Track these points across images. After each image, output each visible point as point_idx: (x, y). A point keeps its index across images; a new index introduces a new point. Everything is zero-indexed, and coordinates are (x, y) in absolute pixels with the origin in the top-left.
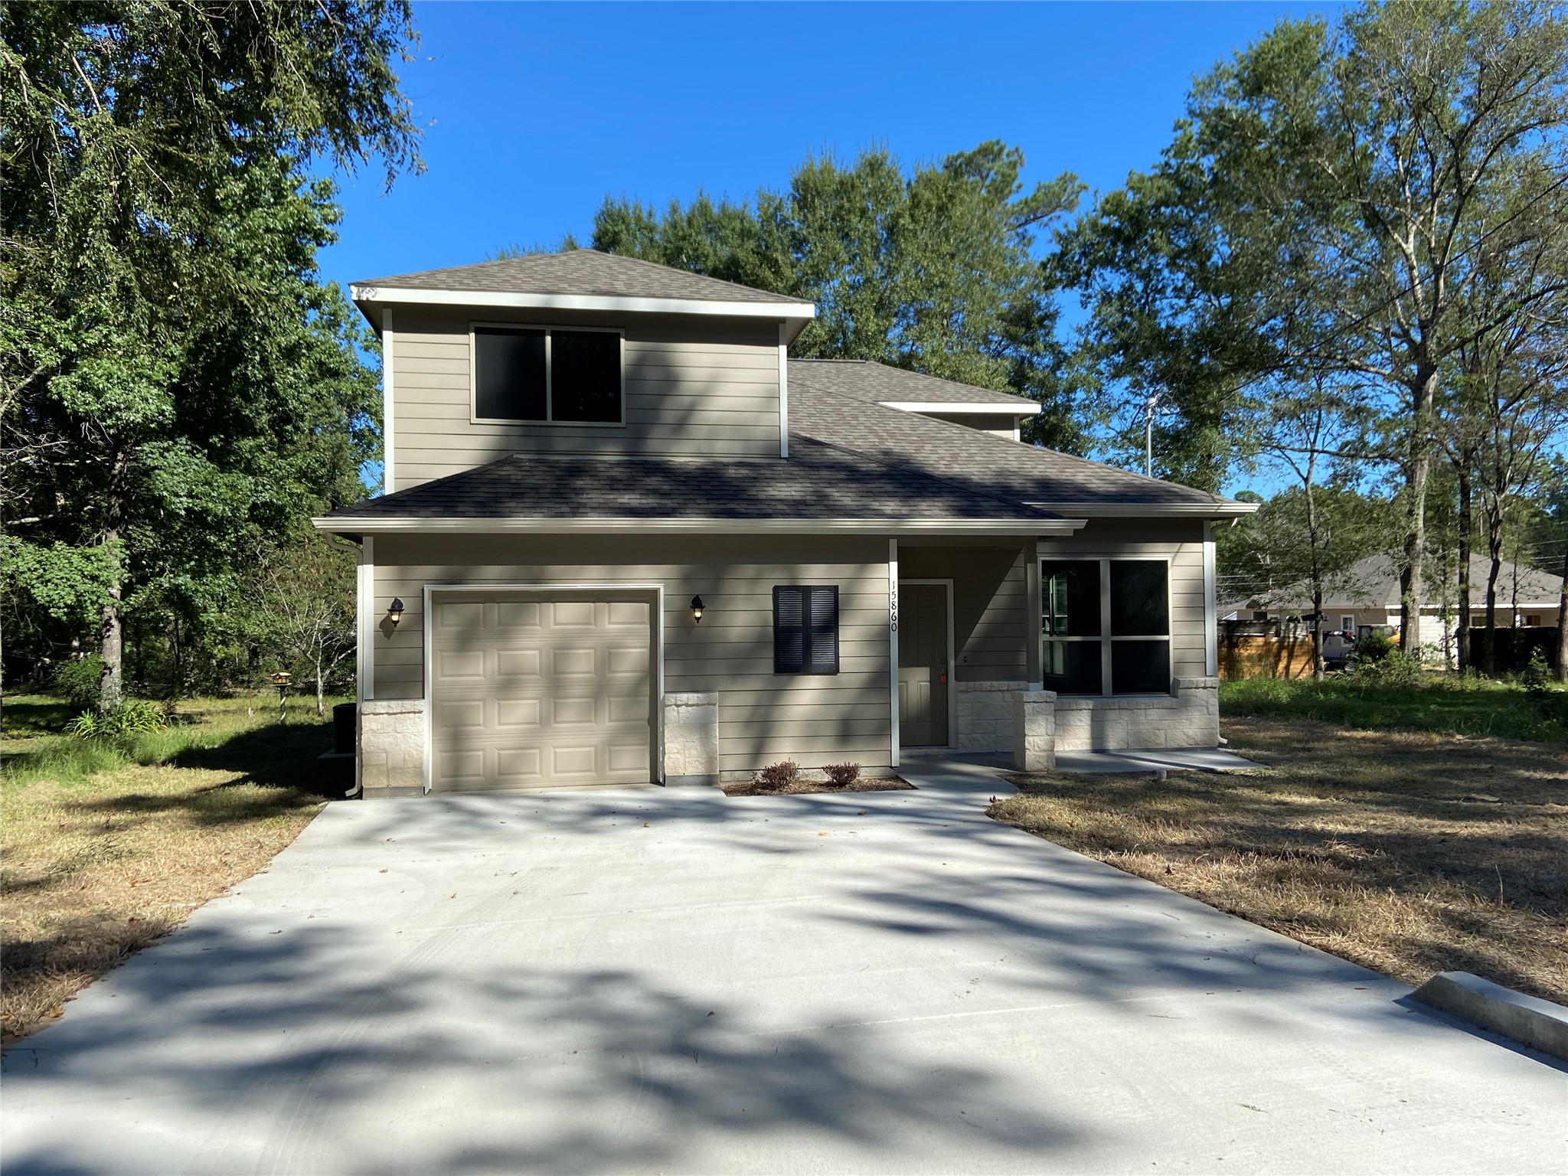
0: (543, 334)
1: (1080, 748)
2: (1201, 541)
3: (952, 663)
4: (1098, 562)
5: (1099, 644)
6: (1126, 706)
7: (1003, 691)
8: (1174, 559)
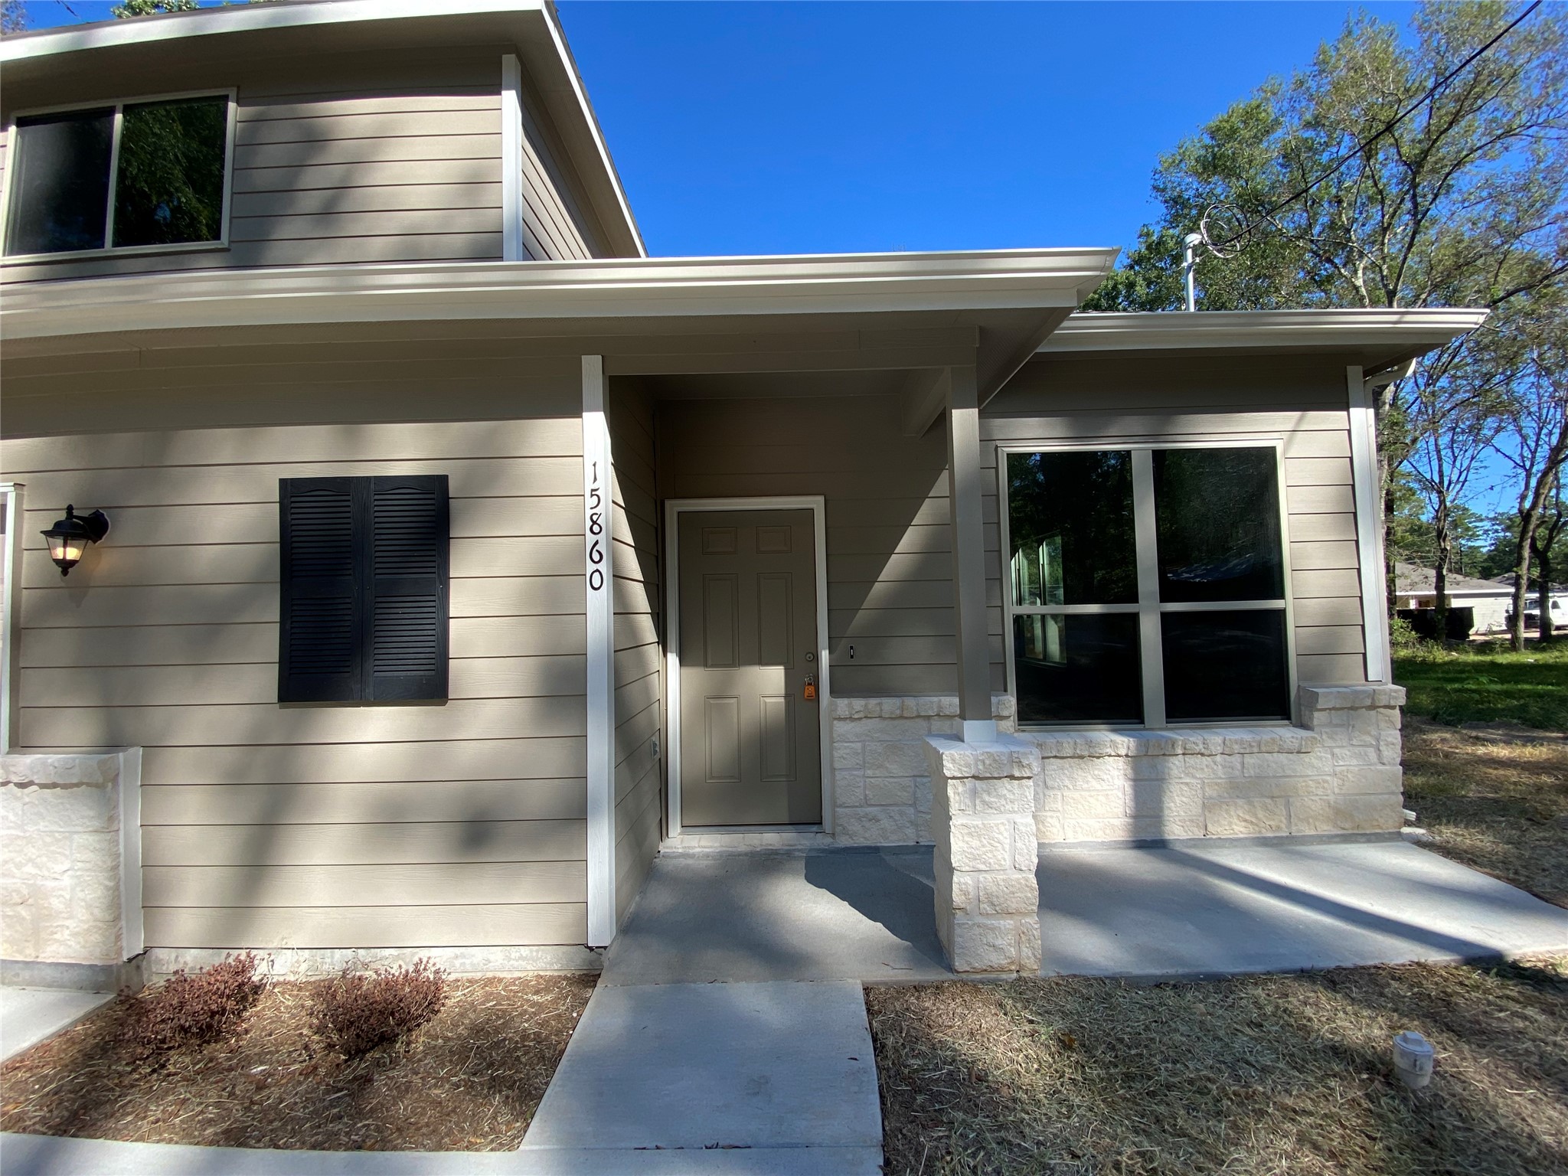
0: (111, 111)
1: (1101, 837)
2: (1346, 407)
3: (825, 656)
4: (1129, 453)
5: (1134, 618)
6: (1200, 747)
7: (929, 717)
8: (1288, 445)
